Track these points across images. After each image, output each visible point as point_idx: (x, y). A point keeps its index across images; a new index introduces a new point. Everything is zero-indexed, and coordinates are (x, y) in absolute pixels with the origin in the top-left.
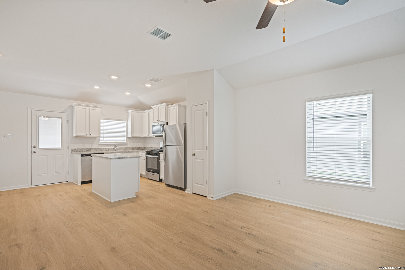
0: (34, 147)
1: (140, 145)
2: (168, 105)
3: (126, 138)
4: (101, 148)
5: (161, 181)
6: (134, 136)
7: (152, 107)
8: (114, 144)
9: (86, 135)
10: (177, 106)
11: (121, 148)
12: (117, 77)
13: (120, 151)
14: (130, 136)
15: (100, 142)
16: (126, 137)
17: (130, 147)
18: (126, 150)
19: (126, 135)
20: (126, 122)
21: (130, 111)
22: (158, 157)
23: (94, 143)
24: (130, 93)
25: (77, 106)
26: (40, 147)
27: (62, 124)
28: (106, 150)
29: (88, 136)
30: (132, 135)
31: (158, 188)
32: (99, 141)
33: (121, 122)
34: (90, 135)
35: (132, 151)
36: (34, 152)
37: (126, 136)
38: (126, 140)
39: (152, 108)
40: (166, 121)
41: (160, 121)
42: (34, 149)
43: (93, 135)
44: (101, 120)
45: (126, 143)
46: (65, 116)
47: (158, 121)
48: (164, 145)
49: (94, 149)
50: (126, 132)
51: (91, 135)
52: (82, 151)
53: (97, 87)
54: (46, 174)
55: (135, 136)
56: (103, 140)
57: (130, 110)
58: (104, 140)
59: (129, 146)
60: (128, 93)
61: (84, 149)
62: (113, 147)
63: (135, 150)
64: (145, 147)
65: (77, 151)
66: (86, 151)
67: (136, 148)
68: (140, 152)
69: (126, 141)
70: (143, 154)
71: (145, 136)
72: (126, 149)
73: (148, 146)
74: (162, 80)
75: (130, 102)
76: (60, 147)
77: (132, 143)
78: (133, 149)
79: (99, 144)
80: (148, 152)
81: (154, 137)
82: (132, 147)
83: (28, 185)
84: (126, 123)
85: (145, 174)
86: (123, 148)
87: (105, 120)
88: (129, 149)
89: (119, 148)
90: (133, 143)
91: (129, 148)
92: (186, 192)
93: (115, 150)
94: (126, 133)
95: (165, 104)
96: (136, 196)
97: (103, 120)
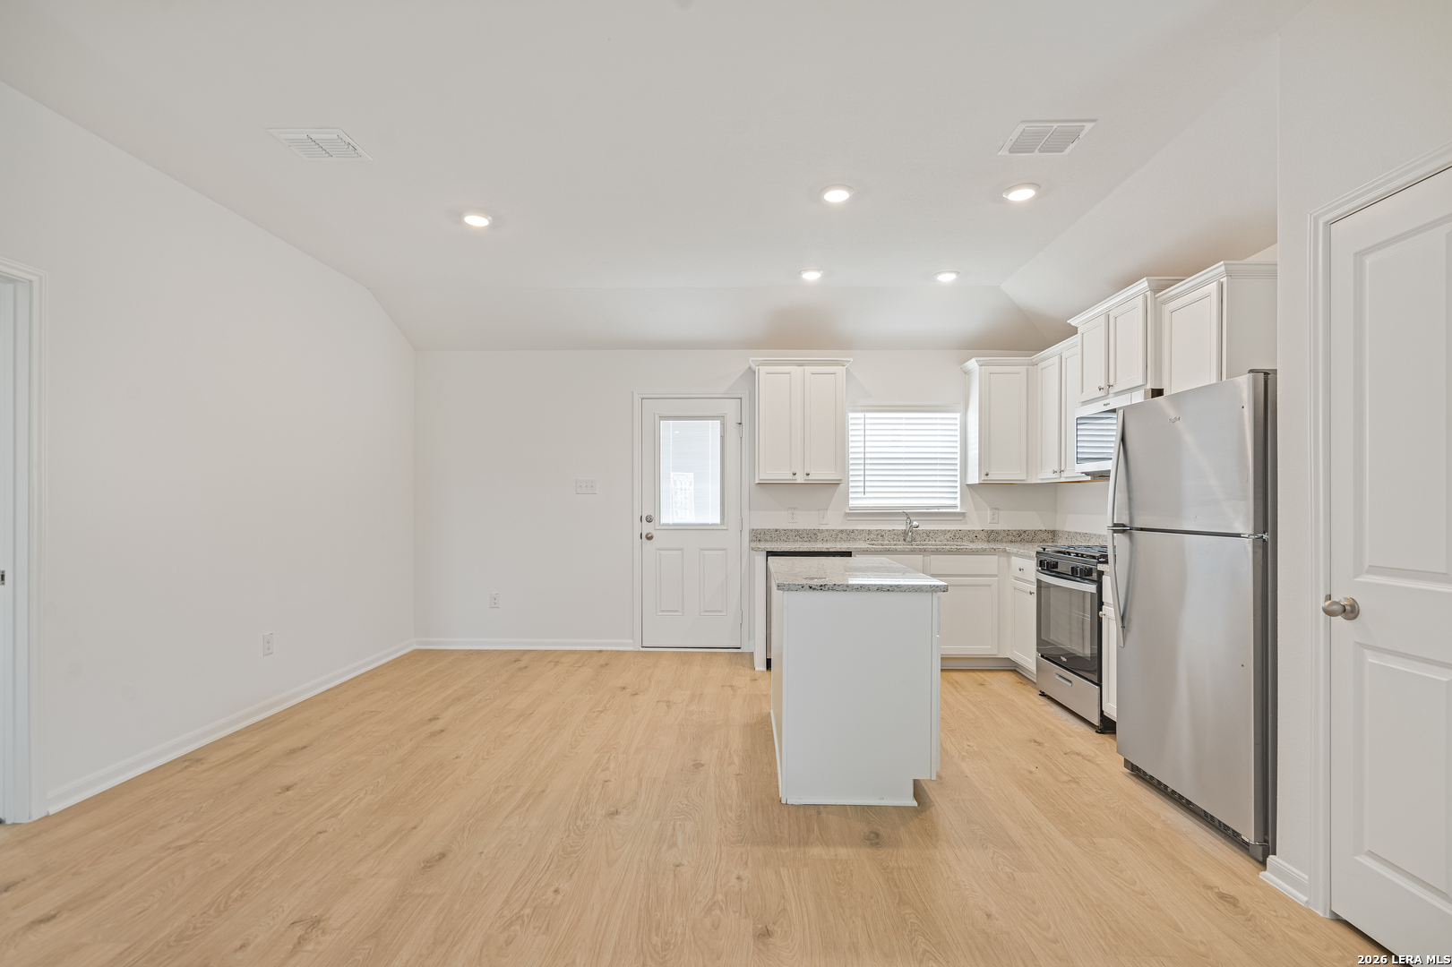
0: (649, 520)
1: (1031, 521)
2: (1157, 289)
3: (958, 490)
4: (853, 531)
5: (1107, 726)
6: (990, 477)
7: (1073, 322)
8: (907, 515)
9: (791, 477)
10: (1224, 280)
11: (935, 532)
12: (848, 187)
13: (931, 544)
14: (974, 478)
15: (852, 503)
16: (958, 484)
17: (977, 527)
18: (959, 543)
19: (958, 473)
20: (958, 415)
21: (973, 364)
22: (1092, 588)
23: (827, 509)
24: (958, 273)
25: (761, 367)
26: (663, 521)
27: (722, 438)
28: (872, 536)
29: (800, 479)
30: (984, 473)
31: (1075, 780)
32: (847, 499)
33: (937, 418)
34: (806, 477)
35: (985, 546)
36: (649, 538)
37: (958, 478)
38: (958, 495)
39: (1074, 331)
40: (1149, 386)
41: (1116, 389)
42: (647, 528)
43: (818, 475)
44: (851, 415)
45: (958, 510)
46: (730, 408)
47: (1102, 393)
48: (1115, 525)
49: (827, 533)
50: (958, 462)
51: (810, 477)
52: (785, 538)
53: (811, 276)
54: (677, 611)
55: (997, 475)
56: (862, 495)
57: (973, 360)
58: (867, 495)
59: (974, 524)
60: (947, 278)
61: (791, 531)
62: (902, 527)
63: (1001, 541)
64: (1054, 533)
65: (768, 538)
66: (798, 538)
67: (1008, 533)
68: (1017, 555)
69: (958, 502)
70: (1025, 566)
71: (1046, 475)
72: (957, 535)
73: (1067, 529)
74: (1089, 126)
75: (970, 320)
76: (718, 521)
77: (989, 513)
78: (992, 536)
79: (847, 514)
80: (1049, 559)
81: (1089, 478)
82: (986, 529)
83: (632, 641)
84: (958, 422)
85: (1033, 668)
86: (944, 532)
87: (868, 415)
88: (974, 536)
89: (928, 533)
90: (992, 509)
91: (973, 531)
92: (1267, 876)
93: (908, 539)
94: (958, 467)
95: (1143, 285)
96: (915, 803)
97: (861, 415)
